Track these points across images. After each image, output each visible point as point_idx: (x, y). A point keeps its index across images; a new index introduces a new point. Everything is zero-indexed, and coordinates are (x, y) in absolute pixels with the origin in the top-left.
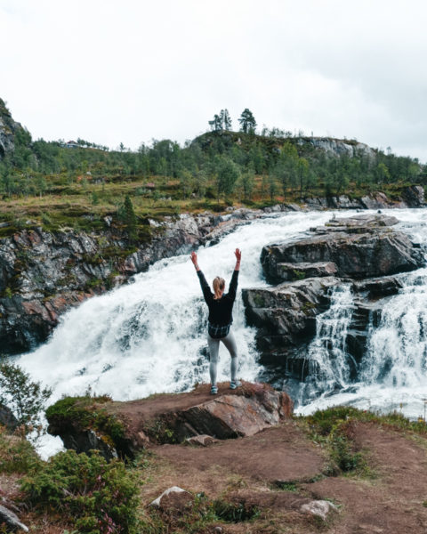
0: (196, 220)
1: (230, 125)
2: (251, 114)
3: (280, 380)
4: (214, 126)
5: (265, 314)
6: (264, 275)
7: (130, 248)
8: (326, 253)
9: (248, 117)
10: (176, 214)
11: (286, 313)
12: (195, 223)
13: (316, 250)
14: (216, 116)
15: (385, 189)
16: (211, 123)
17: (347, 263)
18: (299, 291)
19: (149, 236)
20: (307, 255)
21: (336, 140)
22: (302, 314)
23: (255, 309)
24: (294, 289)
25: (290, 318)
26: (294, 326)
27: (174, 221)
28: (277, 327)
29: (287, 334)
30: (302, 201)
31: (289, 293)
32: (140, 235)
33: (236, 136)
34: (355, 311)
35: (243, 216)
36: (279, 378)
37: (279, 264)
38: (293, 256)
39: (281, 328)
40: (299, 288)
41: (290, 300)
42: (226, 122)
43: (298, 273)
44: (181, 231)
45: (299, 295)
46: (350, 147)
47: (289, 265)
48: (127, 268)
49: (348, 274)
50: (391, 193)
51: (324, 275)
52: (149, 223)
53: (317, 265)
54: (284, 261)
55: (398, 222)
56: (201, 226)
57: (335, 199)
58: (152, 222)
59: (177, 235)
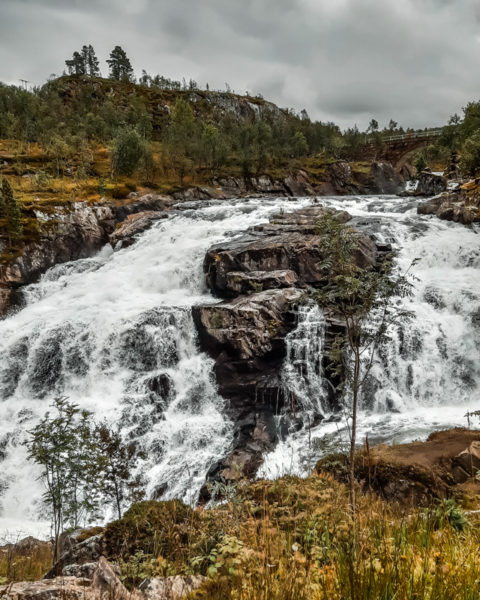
0: (94, 211)
1: (97, 69)
2: (124, 54)
3: (251, 415)
4: (74, 68)
5: (225, 336)
6: (208, 286)
7: (13, 251)
8: (284, 259)
9: (119, 59)
10: (69, 203)
11: (250, 335)
12: (93, 214)
13: (272, 256)
14: (76, 54)
15: (305, 166)
16: (69, 63)
17: (307, 271)
18: (261, 307)
19: (38, 233)
20: (262, 262)
21: (238, 96)
22: (267, 334)
23: (210, 331)
24: (255, 305)
25: (254, 341)
26: (259, 349)
27: (68, 213)
28: (239, 351)
29: (251, 358)
30: (215, 182)
31: (251, 310)
32: (25, 232)
33: (106, 85)
34: (330, 329)
35: (153, 206)
36: (249, 412)
37: (228, 274)
38: (246, 264)
39: (244, 352)
40: (261, 303)
41: (252, 319)
42: (91, 64)
43: (255, 285)
44: (77, 226)
45: (262, 312)
46: (255, 107)
47: (242, 274)
48: (10, 278)
49: (309, 283)
50: (312, 171)
51: (284, 286)
52: (35, 216)
53: (275, 274)
54: (235, 270)
55: (351, 217)
56: (101, 218)
57: (254, 180)
58: (39, 214)
59: (74, 232)
